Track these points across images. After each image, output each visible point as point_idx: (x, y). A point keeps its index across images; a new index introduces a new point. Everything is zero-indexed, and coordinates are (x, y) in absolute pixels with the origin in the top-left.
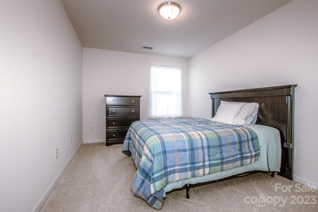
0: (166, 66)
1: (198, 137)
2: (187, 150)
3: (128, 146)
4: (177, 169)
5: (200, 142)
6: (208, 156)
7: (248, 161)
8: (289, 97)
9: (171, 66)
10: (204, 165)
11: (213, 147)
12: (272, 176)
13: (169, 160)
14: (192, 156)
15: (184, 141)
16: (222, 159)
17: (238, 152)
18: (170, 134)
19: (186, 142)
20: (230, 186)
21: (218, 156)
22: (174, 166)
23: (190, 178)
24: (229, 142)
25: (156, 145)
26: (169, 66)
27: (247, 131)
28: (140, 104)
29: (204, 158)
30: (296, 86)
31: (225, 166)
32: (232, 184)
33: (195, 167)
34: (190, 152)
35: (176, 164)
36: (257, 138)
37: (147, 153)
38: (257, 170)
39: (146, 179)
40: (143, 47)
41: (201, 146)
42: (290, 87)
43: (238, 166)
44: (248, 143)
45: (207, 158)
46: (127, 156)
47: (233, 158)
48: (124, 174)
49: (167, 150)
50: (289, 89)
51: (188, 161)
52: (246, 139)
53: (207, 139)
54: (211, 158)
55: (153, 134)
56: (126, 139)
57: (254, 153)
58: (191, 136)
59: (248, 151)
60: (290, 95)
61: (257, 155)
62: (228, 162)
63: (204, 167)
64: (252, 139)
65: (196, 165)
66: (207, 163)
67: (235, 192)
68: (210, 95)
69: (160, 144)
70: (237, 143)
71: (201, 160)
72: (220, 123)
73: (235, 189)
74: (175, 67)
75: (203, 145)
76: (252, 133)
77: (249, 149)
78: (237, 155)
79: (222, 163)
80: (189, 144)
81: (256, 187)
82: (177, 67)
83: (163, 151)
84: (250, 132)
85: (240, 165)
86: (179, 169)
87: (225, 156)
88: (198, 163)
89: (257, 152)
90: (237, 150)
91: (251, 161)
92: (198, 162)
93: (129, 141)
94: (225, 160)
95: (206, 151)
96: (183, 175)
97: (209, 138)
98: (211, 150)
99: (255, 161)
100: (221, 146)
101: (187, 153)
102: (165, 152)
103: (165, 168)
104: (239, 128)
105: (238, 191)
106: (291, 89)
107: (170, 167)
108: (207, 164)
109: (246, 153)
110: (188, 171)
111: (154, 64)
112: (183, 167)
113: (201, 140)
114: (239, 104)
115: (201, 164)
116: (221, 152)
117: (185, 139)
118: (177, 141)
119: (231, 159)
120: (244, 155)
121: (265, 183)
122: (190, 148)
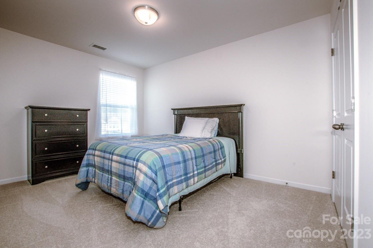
0: (119, 74)
1: (187, 149)
2: (181, 162)
3: (86, 175)
4: (175, 182)
5: (189, 153)
6: (196, 166)
7: (220, 166)
8: (240, 113)
9: (125, 75)
10: (194, 174)
11: (199, 157)
12: (231, 177)
13: (168, 174)
14: (185, 168)
15: (177, 154)
16: (205, 167)
17: (214, 160)
18: (164, 149)
19: (180, 155)
20: (208, 192)
21: (202, 165)
22: (172, 179)
23: (185, 189)
24: (208, 152)
25: (155, 160)
26: (122, 75)
27: (217, 142)
28: (87, 120)
29: (193, 168)
30: (244, 105)
31: (207, 173)
32: (208, 190)
33: (188, 177)
34: (184, 164)
35: (174, 177)
36: (223, 147)
37: (145, 171)
38: (224, 174)
39: (146, 199)
40: (93, 45)
41: (191, 157)
42: (241, 105)
43: (214, 172)
44: (219, 152)
45: (195, 168)
46: (81, 190)
47: (212, 165)
48: (93, 210)
49: (165, 164)
50: (240, 107)
51: (182, 172)
52: (217, 148)
53: (194, 150)
54: (198, 167)
55: (145, 150)
56: (82, 166)
57: (223, 160)
58: (182, 148)
59: (219, 158)
60: (241, 112)
61: (225, 161)
62: (209, 169)
63: (193, 176)
64: (221, 148)
65: (189, 175)
66: (196, 172)
67: (213, 195)
68: (173, 111)
69: (159, 159)
70: (213, 152)
71: (191, 170)
72: (191, 138)
73: (212, 193)
74: (130, 77)
75: (191, 156)
76: (220, 143)
77: (220, 157)
78: (213, 163)
79: (205, 171)
80: (182, 156)
81: (225, 188)
82: (132, 77)
83: (162, 166)
84: (219, 143)
85: (215, 171)
86: (177, 182)
87: (207, 164)
88: (190, 174)
89: (225, 158)
90: (213, 158)
91: (221, 166)
92: (190, 172)
93: (88, 168)
94: (207, 168)
95: (194, 161)
96: (180, 186)
97: (195, 150)
98: (197, 160)
99: (224, 165)
100: (203, 156)
101: (182, 164)
102: (164, 167)
103: (167, 182)
104: (211, 140)
105: (215, 193)
106: (242, 107)
107: (170, 181)
108: (196, 174)
109: (219, 160)
110: (183, 183)
111: (104, 70)
112: (179, 179)
113: (189, 152)
114: (204, 119)
115: (192, 174)
116: (204, 161)
117: (178, 152)
118: (172, 154)
119: (210, 166)
120: (218, 162)
121: (229, 183)
122: (183, 160)
